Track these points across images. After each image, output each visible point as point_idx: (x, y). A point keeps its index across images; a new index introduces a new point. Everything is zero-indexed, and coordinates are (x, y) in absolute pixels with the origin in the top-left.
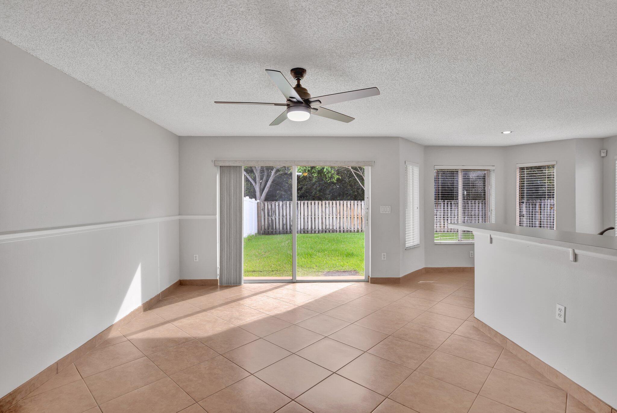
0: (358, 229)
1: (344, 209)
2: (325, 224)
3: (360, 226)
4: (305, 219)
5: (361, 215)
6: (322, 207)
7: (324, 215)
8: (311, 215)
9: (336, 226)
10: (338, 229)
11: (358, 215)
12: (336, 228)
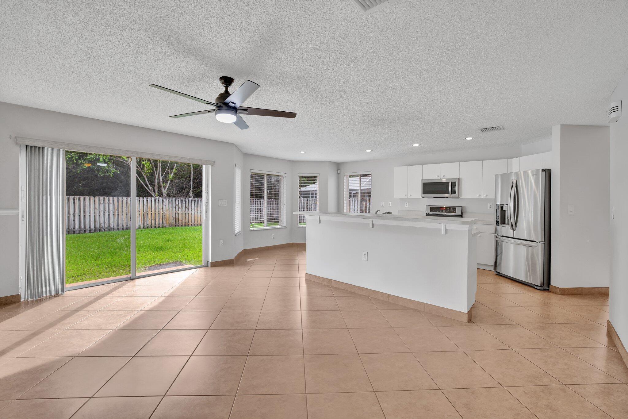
0: (140, 225)
1: (124, 206)
2: (98, 222)
3: (142, 222)
4: (70, 217)
5: (144, 212)
6: (95, 204)
7: (97, 212)
8: (80, 213)
9: (113, 224)
10: (116, 227)
11: (139, 212)
12: (114, 226)
